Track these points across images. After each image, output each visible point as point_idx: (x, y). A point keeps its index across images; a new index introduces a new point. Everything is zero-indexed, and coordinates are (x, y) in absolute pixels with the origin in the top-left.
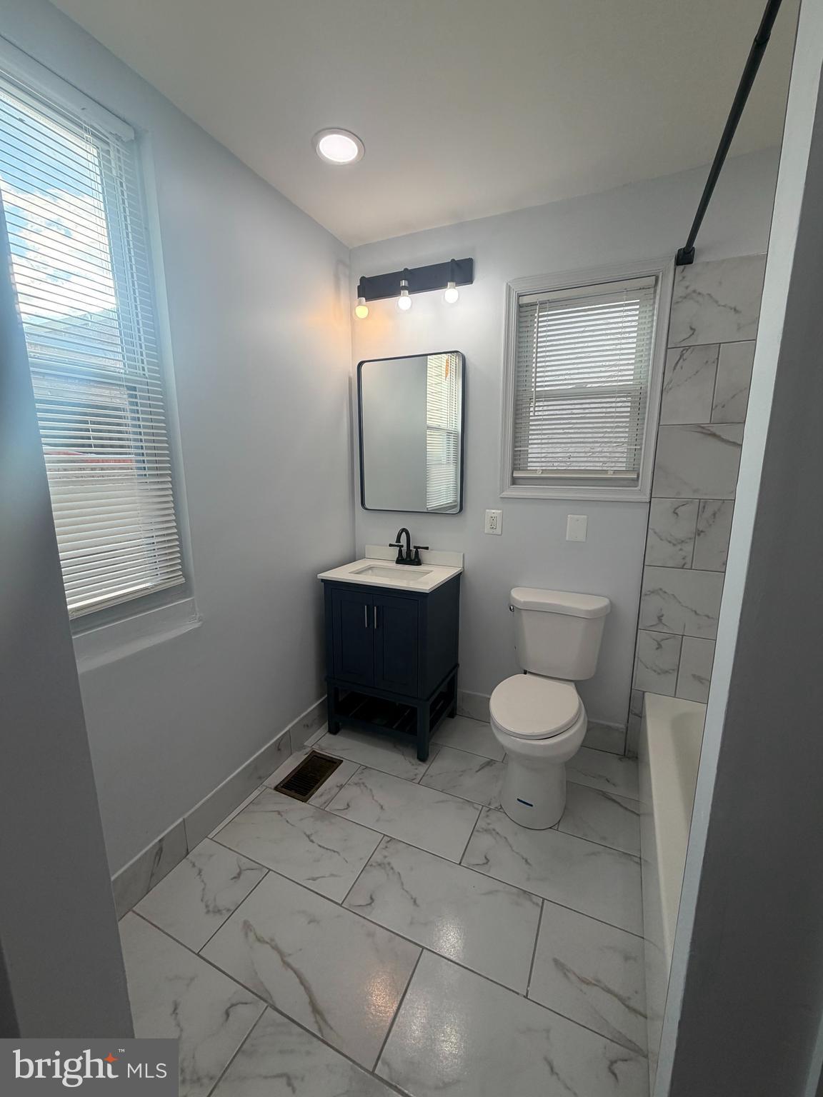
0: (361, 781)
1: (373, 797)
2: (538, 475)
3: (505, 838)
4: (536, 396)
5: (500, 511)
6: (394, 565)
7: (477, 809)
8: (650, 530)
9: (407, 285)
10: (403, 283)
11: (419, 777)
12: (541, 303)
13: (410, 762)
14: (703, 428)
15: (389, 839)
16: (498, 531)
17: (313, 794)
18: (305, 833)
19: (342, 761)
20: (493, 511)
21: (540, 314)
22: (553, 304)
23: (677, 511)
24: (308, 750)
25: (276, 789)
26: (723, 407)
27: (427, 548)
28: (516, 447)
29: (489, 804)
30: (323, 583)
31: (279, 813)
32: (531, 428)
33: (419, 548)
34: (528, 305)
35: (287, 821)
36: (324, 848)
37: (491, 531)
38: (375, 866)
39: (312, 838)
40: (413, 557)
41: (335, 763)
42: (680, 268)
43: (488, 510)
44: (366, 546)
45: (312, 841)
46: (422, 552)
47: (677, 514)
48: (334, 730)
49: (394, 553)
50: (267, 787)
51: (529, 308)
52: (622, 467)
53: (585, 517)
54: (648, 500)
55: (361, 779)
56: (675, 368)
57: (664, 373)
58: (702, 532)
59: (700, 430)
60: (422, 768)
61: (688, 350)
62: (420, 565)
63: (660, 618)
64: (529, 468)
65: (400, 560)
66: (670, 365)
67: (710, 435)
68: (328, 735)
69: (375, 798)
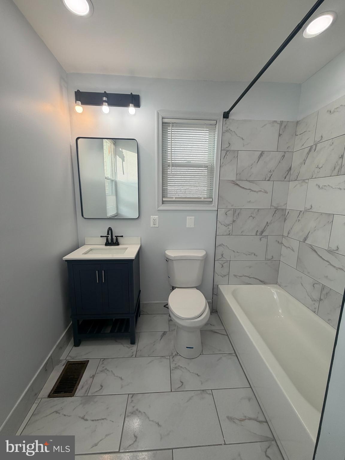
0: (104, 369)
1: (114, 374)
2: (174, 199)
3: (185, 368)
4: (172, 164)
5: (157, 216)
6: (104, 247)
7: (168, 359)
8: (218, 221)
9: (106, 100)
10: (105, 99)
11: (135, 353)
12: (172, 123)
13: (127, 347)
14: (234, 182)
15: (132, 395)
16: (157, 226)
17: (77, 389)
18: (80, 417)
19: (89, 361)
20: (155, 216)
21: (172, 128)
22: (177, 125)
23: (227, 213)
24: (64, 362)
25: (49, 396)
26: (240, 174)
27: (122, 236)
28: (164, 187)
29: (172, 354)
30: (67, 262)
31: (57, 412)
32: (168, 179)
33: (118, 236)
34: (166, 123)
35: (65, 415)
36: (95, 420)
37: (154, 226)
38: (130, 416)
39: (86, 418)
40: (115, 241)
41: (85, 363)
42: (225, 119)
43: (151, 216)
44: (85, 238)
45: (87, 420)
46: (119, 239)
47: (227, 214)
48: (77, 344)
49: (105, 240)
50: (42, 398)
51: (167, 125)
52: (205, 196)
53: (194, 217)
54: (217, 210)
55: (103, 367)
56: (224, 158)
57: (220, 160)
58: (235, 221)
59: (233, 182)
60: (134, 348)
61: (228, 151)
62: (119, 245)
63: (222, 255)
64: (168, 197)
65: (107, 244)
66: (223, 157)
67: (236, 184)
68: (75, 348)
69: (116, 375)
